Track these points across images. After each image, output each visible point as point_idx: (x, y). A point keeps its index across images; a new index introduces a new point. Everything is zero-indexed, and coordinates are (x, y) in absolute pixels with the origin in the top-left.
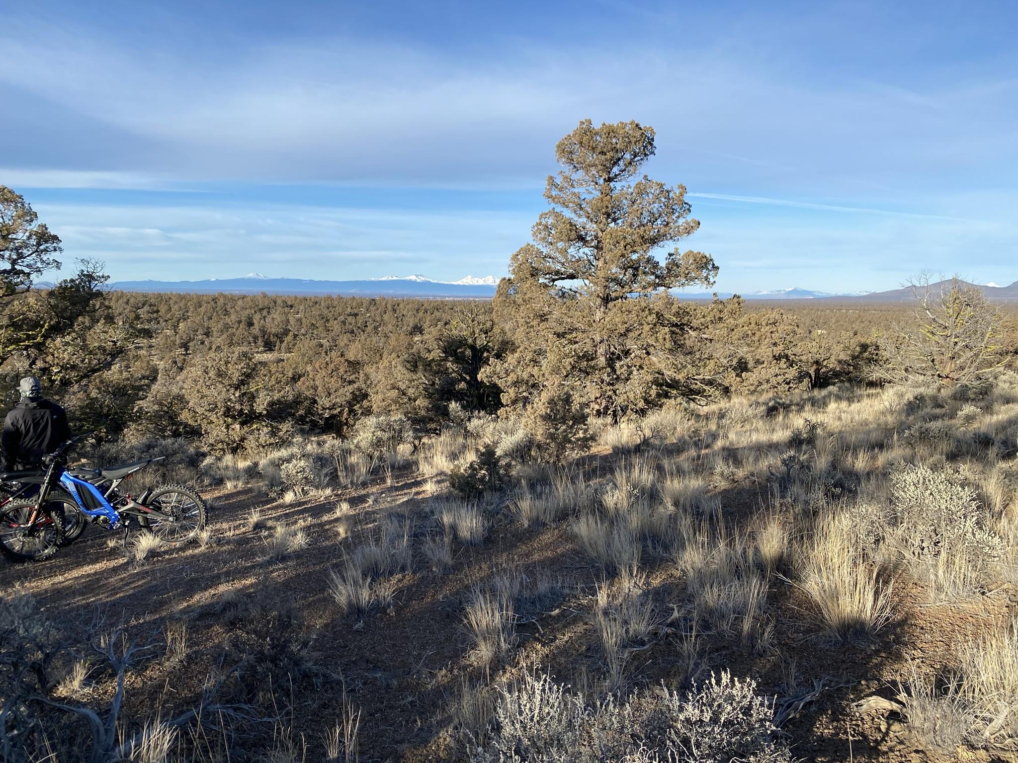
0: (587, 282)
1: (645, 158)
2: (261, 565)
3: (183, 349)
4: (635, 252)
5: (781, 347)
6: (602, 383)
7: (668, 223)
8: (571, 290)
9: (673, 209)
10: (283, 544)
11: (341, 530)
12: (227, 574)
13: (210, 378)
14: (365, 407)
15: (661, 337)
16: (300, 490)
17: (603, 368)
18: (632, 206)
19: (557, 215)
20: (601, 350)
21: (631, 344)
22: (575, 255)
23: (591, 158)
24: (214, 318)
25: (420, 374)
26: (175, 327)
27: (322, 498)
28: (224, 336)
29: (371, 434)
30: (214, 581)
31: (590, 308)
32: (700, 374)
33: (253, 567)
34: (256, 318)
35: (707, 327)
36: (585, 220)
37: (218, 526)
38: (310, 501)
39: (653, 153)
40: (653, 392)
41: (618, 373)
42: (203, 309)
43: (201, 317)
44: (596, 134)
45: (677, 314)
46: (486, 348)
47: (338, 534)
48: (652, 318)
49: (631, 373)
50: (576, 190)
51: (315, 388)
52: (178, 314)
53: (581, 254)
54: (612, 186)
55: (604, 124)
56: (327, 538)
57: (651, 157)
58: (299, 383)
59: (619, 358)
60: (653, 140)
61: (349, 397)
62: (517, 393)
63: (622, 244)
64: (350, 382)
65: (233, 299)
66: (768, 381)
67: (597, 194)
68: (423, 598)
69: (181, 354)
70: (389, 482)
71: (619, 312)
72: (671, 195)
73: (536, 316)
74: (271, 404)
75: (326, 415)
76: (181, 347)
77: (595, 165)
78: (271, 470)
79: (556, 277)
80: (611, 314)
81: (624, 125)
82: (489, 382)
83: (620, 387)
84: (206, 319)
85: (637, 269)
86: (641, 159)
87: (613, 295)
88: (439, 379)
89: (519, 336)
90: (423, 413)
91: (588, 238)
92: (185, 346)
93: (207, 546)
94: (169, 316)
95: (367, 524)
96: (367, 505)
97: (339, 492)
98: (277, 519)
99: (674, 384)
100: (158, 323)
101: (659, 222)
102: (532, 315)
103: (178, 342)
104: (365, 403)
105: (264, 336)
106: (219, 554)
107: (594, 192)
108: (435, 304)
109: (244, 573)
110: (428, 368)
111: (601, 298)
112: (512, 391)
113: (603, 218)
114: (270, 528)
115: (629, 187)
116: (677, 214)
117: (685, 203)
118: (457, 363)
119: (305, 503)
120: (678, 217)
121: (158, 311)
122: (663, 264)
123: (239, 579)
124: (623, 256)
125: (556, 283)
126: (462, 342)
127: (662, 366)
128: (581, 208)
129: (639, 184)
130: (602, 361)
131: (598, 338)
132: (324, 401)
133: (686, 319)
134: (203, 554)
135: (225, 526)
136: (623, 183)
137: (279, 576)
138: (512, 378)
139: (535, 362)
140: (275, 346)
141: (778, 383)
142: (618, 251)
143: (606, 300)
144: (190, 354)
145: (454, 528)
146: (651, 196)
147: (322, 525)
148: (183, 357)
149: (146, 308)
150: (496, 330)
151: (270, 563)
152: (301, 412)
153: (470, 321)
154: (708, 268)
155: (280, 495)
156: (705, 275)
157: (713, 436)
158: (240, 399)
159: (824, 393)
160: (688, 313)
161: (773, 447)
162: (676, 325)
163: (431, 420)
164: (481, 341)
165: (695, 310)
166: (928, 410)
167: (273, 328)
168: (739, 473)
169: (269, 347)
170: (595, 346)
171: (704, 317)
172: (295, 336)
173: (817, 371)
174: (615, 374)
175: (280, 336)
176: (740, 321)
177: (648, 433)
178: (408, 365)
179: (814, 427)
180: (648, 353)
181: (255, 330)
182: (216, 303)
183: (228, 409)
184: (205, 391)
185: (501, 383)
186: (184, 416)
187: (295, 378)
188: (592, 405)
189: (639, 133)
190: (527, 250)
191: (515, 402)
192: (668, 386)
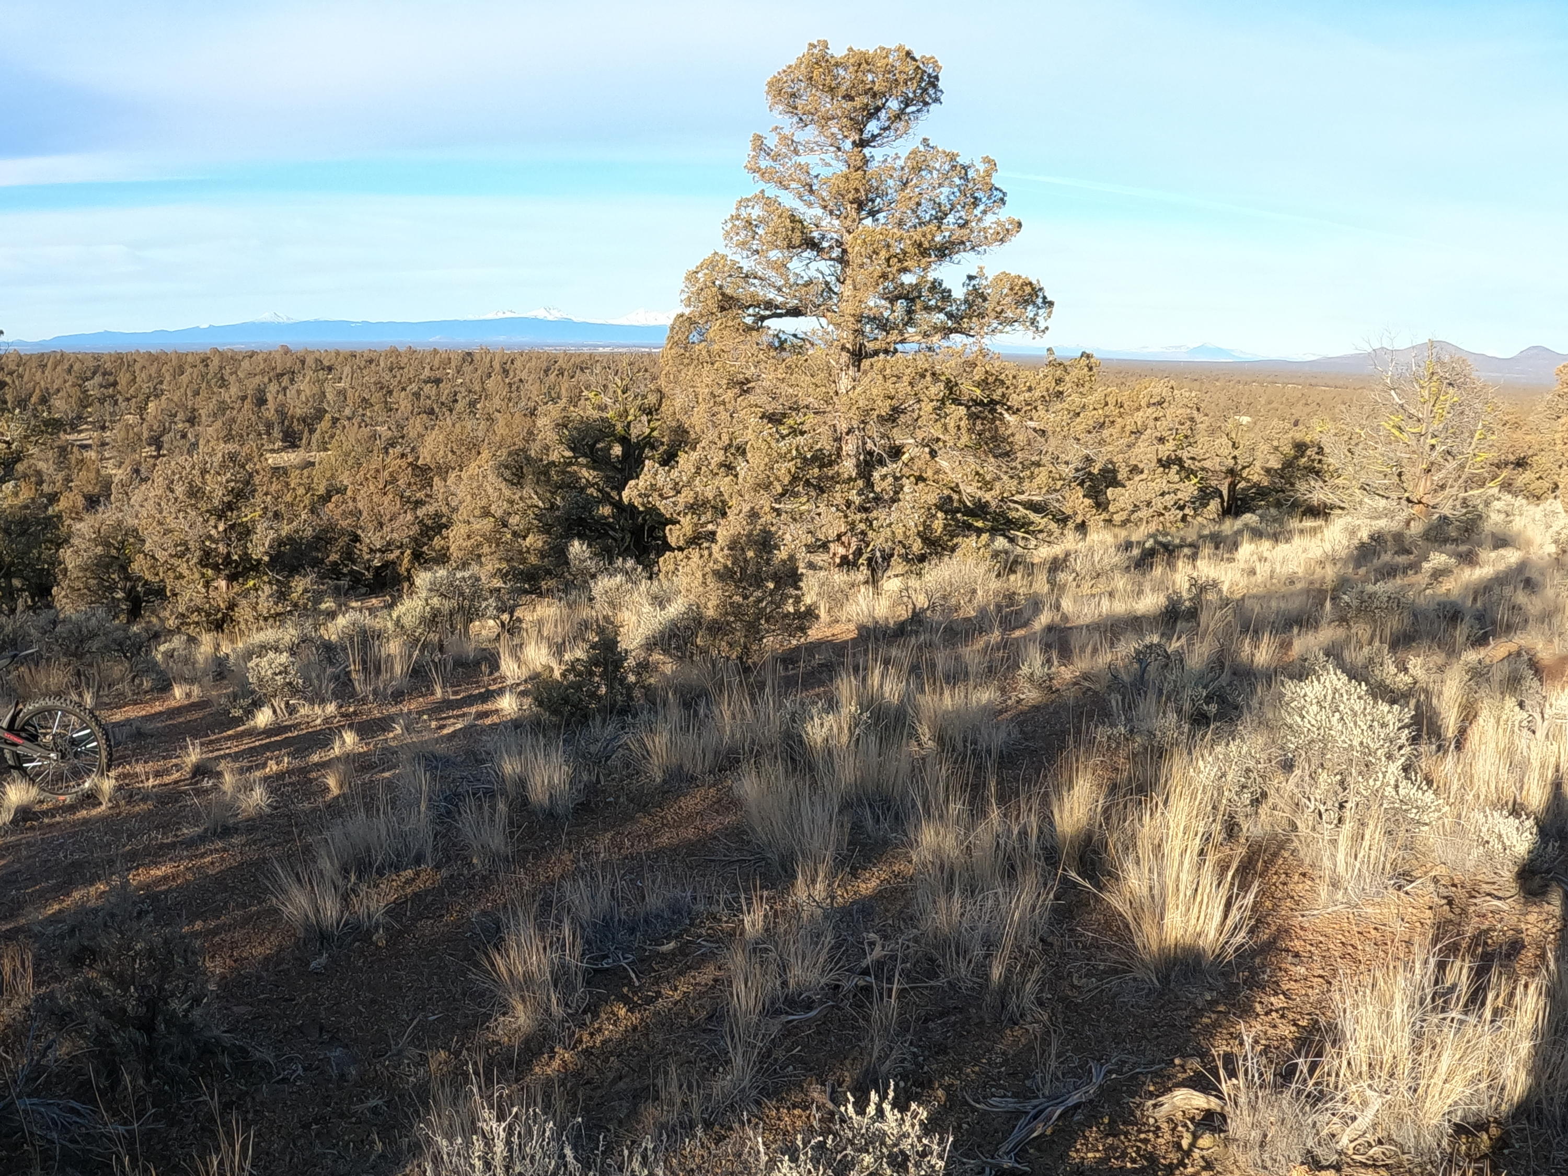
0: (823, 321)
1: (925, 109)
3: (153, 448)
5: (1170, 445)
6: (848, 508)
7: (967, 222)
8: (795, 336)
9: (976, 198)
13: (176, 499)
14: (438, 547)
15: (952, 425)
17: (850, 479)
18: (902, 190)
19: (769, 203)
20: (849, 447)
21: (900, 437)
22: (803, 274)
23: (829, 105)
24: (204, 394)
25: (528, 491)
26: (142, 409)
28: (219, 424)
31: (829, 368)
32: (1023, 493)
34: (272, 390)
35: (1035, 408)
36: (819, 212)
39: (937, 100)
40: (938, 524)
41: (877, 489)
42: (184, 379)
43: (182, 390)
44: (838, 64)
45: (983, 384)
46: (645, 442)
48: (938, 390)
49: (902, 488)
50: (803, 160)
51: (357, 514)
52: (147, 387)
53: (812, 273)
54: (868, 155)
55: (851, 50)
57: (934, 107)
58: (331, 505)
59: (881, 462)
60: (937, 78)
61: (415, 529)
62: (696, 525)
63: (883, 254)
64: (417, 504)
65: (232, 359)
66: (1149, 504)
67: (841, 168)
69: (151, 456)
70: (439, 693)
71: (880, 377)
72: (971, 174)
73: (731, 383)
75: (376, 563)
76: (150, 445)
77: (836, 118)
79: (768, 313)
80: (866, 380)
81: (885, 53)
82: (643, 505)
83: (880, 515)
84: (189, 394)
85: (912, 301)
86: (918, 111)
87: (870, 346)
88: (563, 498)
89: (701, 420)
90: (533, 559)
91: (825, 244)
92: (156, 442)
94: (132, 391)
99: (980, 510)
100: (116, 403)
101: (951, 218)
102: (725, 381)
103: (145, 435)
104: (438, 542)
105: (283, 423)
107: (834, 163)
110: (542, 478)
111: (848, 351)
112: (687, 522)
113: (851, 209)
115: (897, 157)
116: (981, 207)
117: (997, 189)
118: (594, 469)
120: (984, 212)
121: (115, 384)
122: (959, 293)
124: (884, 276)
125: (766, 323)
126: (604, 430)
127: (956, 477)
128: (812, 192)
129: (914, 152)
130: (848, 467)
131: (843, 426)
132: (372, 538)
133: (999, 392)
136: (886, 150)
138: (685, 498)
139: (729, 467)
140: (300, 439)
141: (1165, 508)
142: (878, 266)
143: (858, 356)
144: (164, 456)
146: (935, 173)
148: (152, 461)
149: (98, 379)
150: (666, 409)
152: (334, 557)
153: (620, 392)
154: (1034, 303)
155: (249, 712)
156: (1031, 315)
157: (1036, 605)
158: (226, 537)
159: (1238, 523)
160: (1002, 382)
161: (1135, 623)
162: (981, 403)
163: (548, 572)
164: (640, 429)
165: (1014, 377)
166: (1386, 558)
167: (298, 408)
168: (1066, 673)
169: (291, 441)
170: (838, 439)
171: (1030, 389)
172: (335, 421)
173: (1233, 486)
174: (873, 491)
175: (310, 422)
176: (1091, 399)
177: (921, 601)
178: (507, 474)
179: (1203, 589)
180: (933, 454)
181: (269, 411)
182: (207, 365)
183: (207, 553)
184: (170, 522)
185: (665, 508)
186: (139, 565)
187: (326, 496)
188: (832, 548)
189: (912, 66)
190: (713, 263)
191: (692, 542)
192: (968, 512)
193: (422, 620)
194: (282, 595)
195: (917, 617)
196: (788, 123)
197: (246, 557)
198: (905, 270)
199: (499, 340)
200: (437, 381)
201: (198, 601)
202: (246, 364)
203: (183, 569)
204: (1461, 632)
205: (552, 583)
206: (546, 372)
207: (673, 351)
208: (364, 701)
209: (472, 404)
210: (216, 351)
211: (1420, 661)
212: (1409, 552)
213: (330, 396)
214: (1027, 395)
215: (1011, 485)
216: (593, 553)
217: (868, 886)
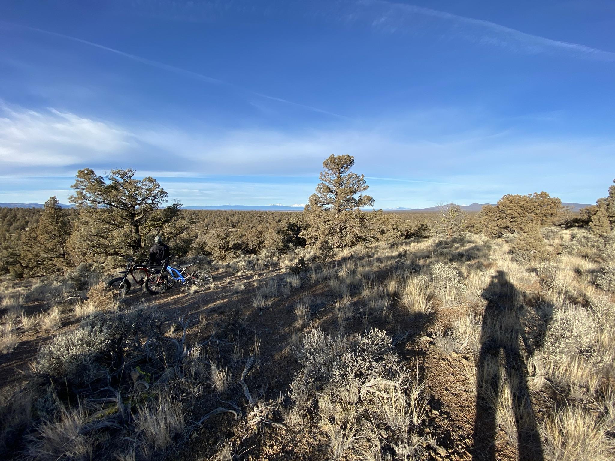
0: (333, 205)
1: (351, 166)
2: (230, 295)
5: (395, 226)
6: (338, 237)
7: (358, 187)
8: (328, 208)
9: (360, 182)
10: (237, 288)
11: (255, 284)
12: (220, 298)
13: (215, 237)
15: (357, 223)
16: (243, 272)
17: (338, 233)
18: (347, 181)
19: (323, 184)
20: (338, 227)
21: (347, 225)
22: (329, 197)
23: (334, 166)
24: (216, 218)
25: (280, 235)
26: (204, 221)
28: (219, 224)
30: (215, 300)
31: (334, 214)
32: (369, 234)
33: (227, 296)
34: (230, 218)
35: (371, 219)
36: (332, 186)
37: (217, 283)
40: (354, 240)
41: (343, 234)
42: (212, 215)
44: (336, 159)
45: (362, 215)
46: (301, 227)
48: (354, 217)
49: (347, 234)
50: (329, 177)
51: (248, 240)
52: (205, 217)
53: (331, 197)
54: (341, 175)
55: (338, 156)
56: (251, 286)
59: (343, 229)
60: (353, 160)
61: (258, 242)
62: (311, 241)
63: (344, 193)
64: (259, 238)
65: (222, 212)
66: (391, 237)
70: (270, 268)
71: (343, 215)
72: (359, 178)
73: (317, 216)
74: (234, 245)
75: (251, 248)
77: (335, 169)
78: (233, 264)
79: (323, 204)
80: (341, 215)
81: (344, 156)
82: (302, 237)
83: (344, 239)
84: (213, 218)
85: (349, 201)
87: (341, 209)
88: (287, 237)
89: (311, 223)
90: (281, 247)
91: (333, 192)
92: (207, 227)
93: (213, 289)
94: (202, 217)
95: (264, 282)
97: (255, 272)
98: (236, 280)
99: (361, 238)
100: (198, 219)
101: (356, 186)
103: (205, 225)
104: (263, 244)
105: (232, 223)
106: (217, 291)
107: (335, 177)
110: (283, 233)
111: (337, 210)
112: (309, 240)
113: (338, 185)
114: (233, 283)
115: (346, 175)
117: (364, 180)
118: (292, 231)
120: (362, 185)
121: (198, 216)
122: (357, 199)
124: (344, 197)
125: (323, 206)
126: (293, 225)
127: (357, 232)
128: (331, 182)
129: (349, 174)
130: (338, 230)
131: (337, 223)
132: (251, 244)
133: (365, 217)
134: (211, 292)
135: (219, 283)
136: (344, 174)
137: (235, 298)
138: (309, 236)
139: (317, 231)
141: (395, 237)
143: (339, 211)
144: (208, 229)
146: (353, 178)
147: (249, 282)
148: (206, 230)
149: (195, 215)
150: (305, 221)
151: (233, 294)
152: (244, 247)
153: (296, 218)
154: (371, 201)
155: (237, 272)
156: (371, 203)
157: (374, 254)
158: (224, 243)
159: (409, 240)
160: (365, 215)
161: (392, 257)
162: (361, 219)
163: (284, 249)
164: (300, 224)
165: (367, 214)
166: (443, 245)
167: (235, 221)
168: (382, 266)
169: (233, 227)
170: (336, 226)
171: (370, 216)
172: (242, 223)
173: (407, 233)
175: (237, 224)
176: (382, 217)
177: (353, 253)
178: (277, 232)
179: (406, 251)
180: (353, 228)
181: (229, 221)
182: (217, 213)
183: (220, 246)
184: (213, 241)
185: (306, 237)
186: (207, 249)
187: (242, 237)
188: (335, 244)
189: (349, 158)
190: (314, 195)
191: (310, 244)
192: (359, 238)
193: (265, 257)
194: (235, 254)
195: (352, 256)
196: (326, 170)
197: (228, 247)
198: (348, 196)
199: (271, 209)
200: (260, 217)
201: (218, 255)
202: (224, 213)
203: (216, 249)
204: (464, 259)
205: (285, 251)
206: (280, 215)
207: (306, 211)
208: (257, 270)
209: (267, 221)
210: (218, 210)
211: (456, 263)
212: (448, 244)
213: (241, 219)
215: (367, 233)
216: (294, 245)
217: (355, 300)
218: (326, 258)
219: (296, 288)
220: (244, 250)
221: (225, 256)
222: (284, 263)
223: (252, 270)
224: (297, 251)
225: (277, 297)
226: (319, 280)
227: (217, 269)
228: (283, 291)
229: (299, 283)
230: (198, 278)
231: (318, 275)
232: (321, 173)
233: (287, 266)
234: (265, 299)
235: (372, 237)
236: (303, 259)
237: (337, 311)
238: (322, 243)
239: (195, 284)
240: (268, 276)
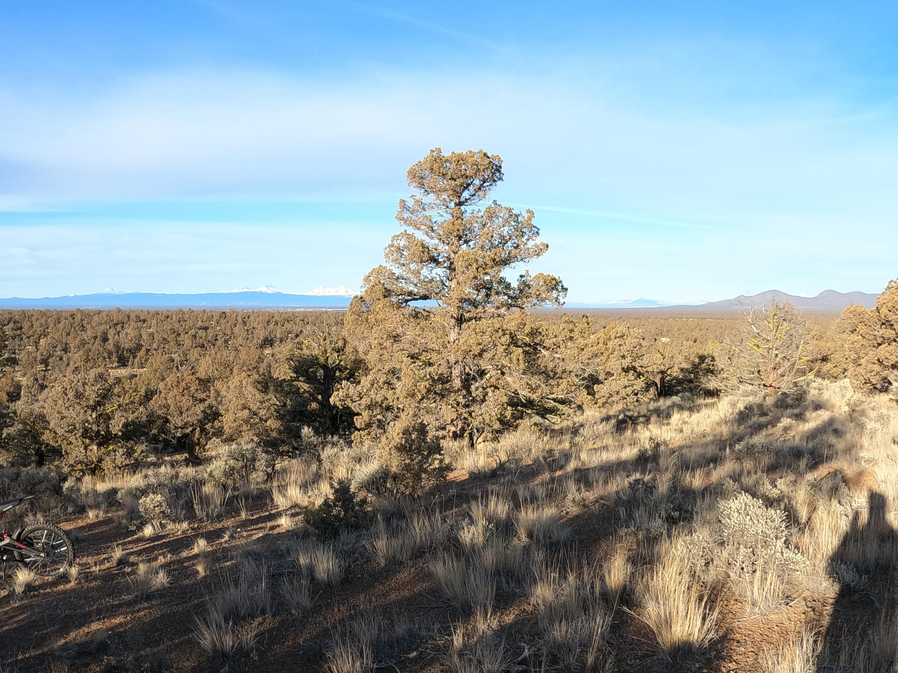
0: (440, 302)
1: (494, 184)
2: (129, 604)
3: (43, 366)
4: (486, 274)
5: (629, 360)
6: (458, 405)
7: (518, 246)
8: (424, 310)
9: (523, 232)
10: (146, 582)
11: (200, 568)
12: (99, 612)
13: (68, 399)
14: (217, 427)
15: (515, 358)
16: (158, 524)
17: (459, 390)
18: (483, 229)
19: (410, 237)
20: (456, 372)
21: (484, 364)
22: (428, 276)
23: (442, 183)
24: (72, 334)
25: (271, 395)
26: (37, 344)
27: (179, 533)
28: (81, 352)
29: (224, 463)
30: (86, 619)
31: (444, 327)
32: (553, 393)
33: (120, 606)
34: (111, 333)
35: (559, 347)
36: (436, 241)
37: (84, 560)
38: (167, 535)
39: (501, 179)
40: (508, 413)
41: (474, 395)
42: (61, 326)
43: (60, 332)
44: (447, 161)
45: (530, 335)
46: (339, 368)
47: (198, 572)
48: (506, 339)
49: (487, 394)
50: (427, 213)
51: (167, 407)
52: (39, 330)
53: (434, 275)
54: (463, 210)
55: (453, 153)
56: (187, 577)
57: (499, 183)
58: (152, 402)
59: (474, 378)
60: (500, 167)
61: (201, 416)
62: (371, 416)
63: (474, 266)
64: (202, 401)
65: (90, 315)
66: (618, 393)
67: (448, 217)
68: (284, 642)
69: (42, 370)
70: (243, 515)
71: (473, 332)
72: (520, 219)
73: (389, 337)
74: (126, 425)
75: (179, 435)
76: (41, 364)
77: (446, 190)
78: (129, 500)
79: (410, 298)
80: (465, 335)
81: (472, 154)
82: (342, 405)
83: (475, 408)
84: (64, 335)
85: (490, 289)
86: (490, 185)
87: (467, 315)
88: (291, 400)
89: (371, 358)
90: (274, 434)
91: (441, 260)
92: (45, 362)
93: (76, 582)
94: (31, 332)
95: (226, 562)
96: (223, 540)
97: (196, 526)
98: (139, 553)
99: (530, 403)
100: (22, 339)
101: (509, 243)
102: (385, 336)
103: (39, 358)
104: (217, 424)
105: (118, 352)
106: (89, 590)
107: (445, 215)
108: (286, 316)
109: (113, 611)
110: (279, 389)
111: (455, 318)
112: (366, 414)
113: (454, 240)
114: (133, 564)
115: (479, 211)
116: (526, 237)
117: (534, 227)
118: (308, 383)
119: (163, 537)
120: (528, 240)
121: (21, 328)
122: (515, 284)
123: (109, 618)
124: (475, 277)
125: (409, 303)
126: (313, 361)
127: (516, 386)
128: (433, 231)
129: (489, 208)
130: (457, 383)
131: (452, 360)
132: (176, 420)
133: (539, 338)
134: (73, 590)
135: (90, 560)
137: (145, 615)
138: (365, 401)
139: (390, 385)
140: (128, 362)
141: (627, 394)
142: (472, 273)
143: (460, 321)
144: (50, 370)
145: (311, 569)
146: (500, 219)
147: (181, 561)
148: (43, 373)
149: (11, 325)
150: (349, 349)
151: (135, 602)
152: (155, 432)
153: (322, 340)
154: (557, 290)
155: (140, 528)
156: (555, 296)
157: (567, 456)
158: (97, 422)
159: (668, 403)
160: (540, 333)
161: (622, 466)
162: (530, 345)
163: (283, 442)
164: (333, 359)
165: (547, 330)
167: (126, 344)
168: (591, 498)
169: (123, 362)
170: (450, 368)
171: (556, 336)
172: (148, 351)
173: (662, 380)
174: (471, 396)
175: (133, 352)
176: (589, 341)
177: (504, 458)
178: (259, 387)
179: (658, 443)
180: (503, 373)
181: (110, 345)
182: (74, 318)
183: (86, 430)
184: (65, 413)
185: (354, 407)
186: (47, 437)
187: (149, 395)
188: (448, 427)
189: (487, 161)
190: (379, 271)
191: (369, 425)
192: (524, 405)
193: (225, 474)
194: (129, 455)
195: (502, 467)
196: (419, 193)
197: (108, 432)
199: (241, 305)
200: (206, 329)
201: (81, 458)
202: (96, 318)
203: (72, 439)
204: (803, 463)
205: (286, 448)
206: (268, 323)
207: (352, 317)
208: (202, 521)
209: (226, 342)
210: (79, 310)
211: (783, 480)
213: (144, 337)
214: (554, 340)
215: (547, 390)
216: (317, 432)
217: (509, 618)
218: (420, 479)
219: (329, 585)
220: (154, 440)
221: (100, 460)
222: (284, 496)
223: (186, 518)
224: (327, 452)
225: (269, 615)
226: (398, 556)
227: (81, 510)
228: (288, 596)
229: (337, 570)
230: (30, 545)
231: (396, 543)
232: (403, 201)
233: (295, 506)
234: (235, 623)
235: (563, 402)
236: (348, 489)
237: (456, 659)
238: (406, 432)
239: (26, 565)
240: (237, 542)
